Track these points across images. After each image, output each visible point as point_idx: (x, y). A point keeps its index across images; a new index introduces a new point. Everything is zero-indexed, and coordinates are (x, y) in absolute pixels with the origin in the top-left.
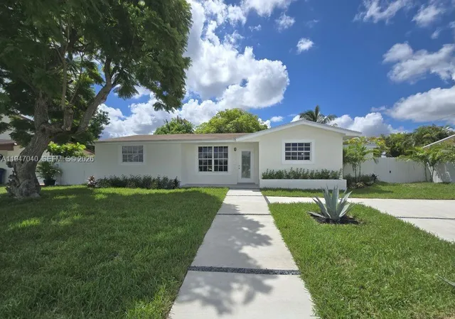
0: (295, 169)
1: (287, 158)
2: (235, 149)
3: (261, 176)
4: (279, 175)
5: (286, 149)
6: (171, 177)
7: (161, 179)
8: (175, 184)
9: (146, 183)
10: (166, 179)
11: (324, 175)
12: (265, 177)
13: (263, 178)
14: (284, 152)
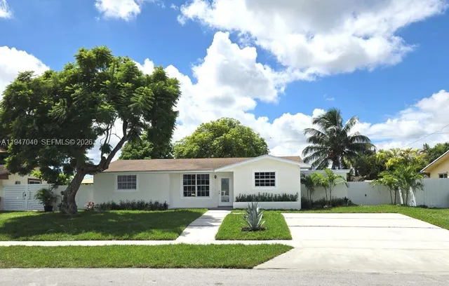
0: (261, 194)
1: (257, 185)
2: (215, 177)
3: (235, 199)
4: (249, 199)
5: (256, 177)
6: (162, 202)
7: (153, 203)
8: (165, 206)
9: (141, 206)
10: (157, 203)
11: (285, 198)
12: (238, 200)
13: (237, 201)
14: (253, 180)
